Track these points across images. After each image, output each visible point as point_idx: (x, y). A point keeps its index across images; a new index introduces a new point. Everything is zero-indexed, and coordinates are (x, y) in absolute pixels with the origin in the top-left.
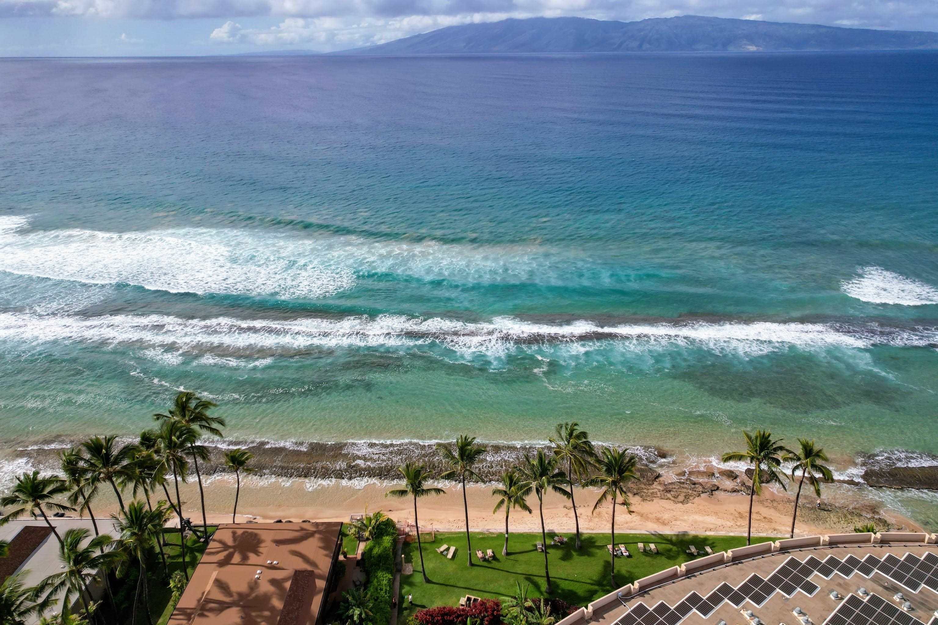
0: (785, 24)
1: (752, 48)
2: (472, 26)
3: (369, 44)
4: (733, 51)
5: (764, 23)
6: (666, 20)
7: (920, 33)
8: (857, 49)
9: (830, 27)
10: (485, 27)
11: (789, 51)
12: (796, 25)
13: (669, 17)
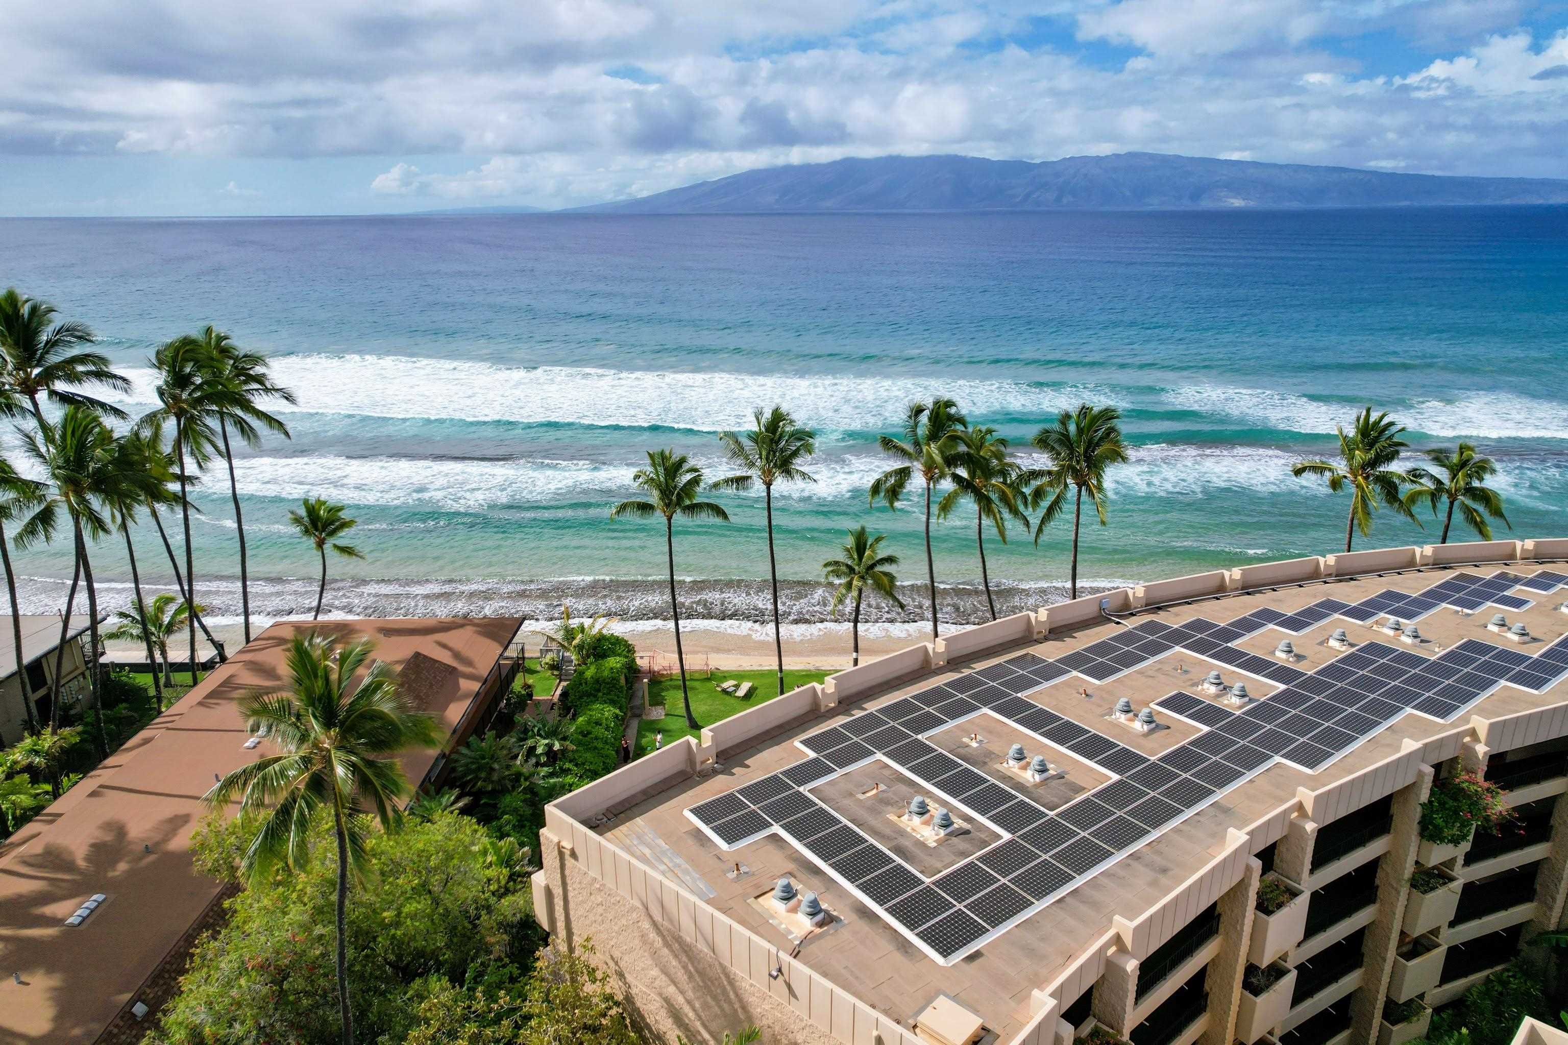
0: (1287, 166)
1: (1237, 203)
2: (788, 170)
3: (622, 198)
4: (1206, 204)
5: (1255, 164)
6: (1098, 160)
7: (1507, 181)
8: (1404, 203)
9: (1359, 171)
10: (808, 171)
11: (1295, 205)
12: (1305, 168)
13: (1103, 155)
